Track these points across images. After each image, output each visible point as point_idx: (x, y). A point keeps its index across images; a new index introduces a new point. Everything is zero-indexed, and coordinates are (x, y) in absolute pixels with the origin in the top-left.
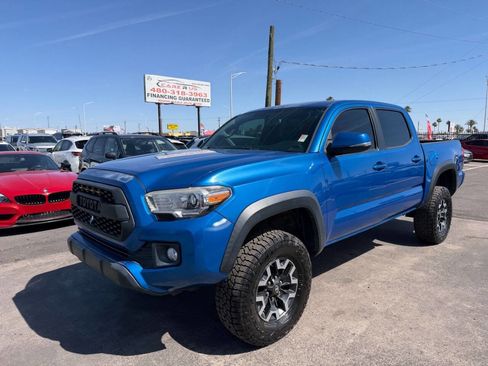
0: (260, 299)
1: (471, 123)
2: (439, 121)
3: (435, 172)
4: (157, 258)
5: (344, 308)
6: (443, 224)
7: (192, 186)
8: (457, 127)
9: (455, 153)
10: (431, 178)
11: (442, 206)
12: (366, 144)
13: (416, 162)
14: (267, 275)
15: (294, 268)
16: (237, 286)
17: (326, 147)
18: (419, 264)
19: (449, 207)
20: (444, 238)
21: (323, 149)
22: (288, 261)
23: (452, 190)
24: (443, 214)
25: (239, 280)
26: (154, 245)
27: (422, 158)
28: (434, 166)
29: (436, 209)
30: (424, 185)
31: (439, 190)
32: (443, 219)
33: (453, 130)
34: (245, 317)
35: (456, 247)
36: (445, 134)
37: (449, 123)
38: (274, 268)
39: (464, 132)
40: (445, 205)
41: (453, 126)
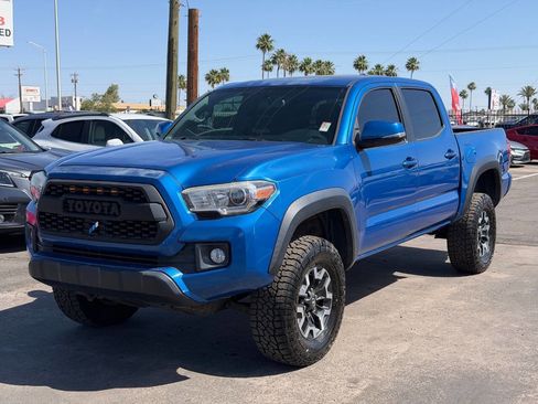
0: (300, 310)
1: (529, 92)
2: (471, 87)
3: (472, 174)
4: (201, 261)
5: (379, 335)
6: (485, 245)
7: (235, 180)
8: (504, 100)
9: (499, 148)
10: (467, 183)
11: (483, 221)
12: (400, 135)
13: (450, 158)
14: (305, 284)
15: (329, 280)
16: (281, 293)
17: (353, 139)
18: (458, 294)
19: (492, 223)
20: (487, 265)
21: (351, 142)
22: (324, 270)
23: (496, 199)
24: (484, 232)
25: (281, 286)
26: (197, 246)
27: (456, 153)
28: (471, 164)
29: (476, 224)
30: (459, 189)
31: (478, 197)
32: (484, 239)
33: (497, 107)
34: (290, 326)
35: (503, 276)
36: (483, 113)
37: (489, 92)
38: (311, 276)
39: (517, 110)
40: (487, 219)
41: (496, 97)
